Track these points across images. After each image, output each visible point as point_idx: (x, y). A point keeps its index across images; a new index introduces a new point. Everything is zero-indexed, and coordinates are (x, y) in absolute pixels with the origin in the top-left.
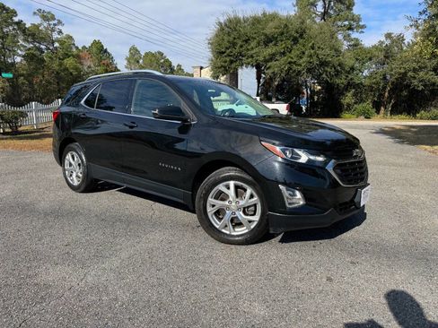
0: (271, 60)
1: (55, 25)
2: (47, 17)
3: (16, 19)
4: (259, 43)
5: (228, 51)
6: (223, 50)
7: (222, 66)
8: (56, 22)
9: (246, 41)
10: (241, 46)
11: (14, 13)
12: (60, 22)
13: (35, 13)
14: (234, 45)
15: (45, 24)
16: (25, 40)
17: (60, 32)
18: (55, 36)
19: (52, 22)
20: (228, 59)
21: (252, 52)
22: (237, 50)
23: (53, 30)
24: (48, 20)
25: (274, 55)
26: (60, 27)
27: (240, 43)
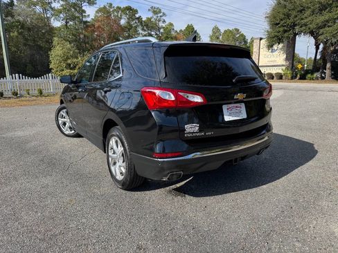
0: (325, 26)
1: (161, 16)
2: (156, 11)
3: (137, 16)
4: (313, 12)
5: (282, 22)
6: (278, 22)
7: (276, 36)
8: (161, 14)
9: (301, 11)
10: (296, 16)
11: (136, 11)
12: (164, 14)
13: (149, 10)
14: (288, 16)
15: (155, 17)
16: (143, 29)
17: (164, 21)
18: (161, 24)
19: (159, 15)
20: (281, 29)
21: (305, 21)
22: (292, 20)
23: (159, 21)
24: (157, 14)
25: (327, 21)
26: (164, 18)
27: (294, 13)
